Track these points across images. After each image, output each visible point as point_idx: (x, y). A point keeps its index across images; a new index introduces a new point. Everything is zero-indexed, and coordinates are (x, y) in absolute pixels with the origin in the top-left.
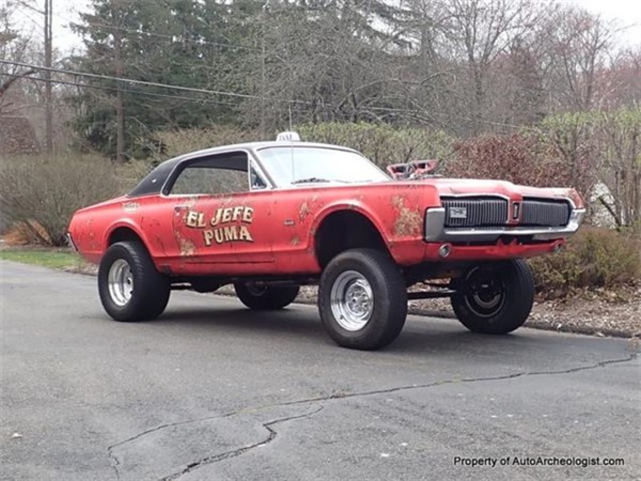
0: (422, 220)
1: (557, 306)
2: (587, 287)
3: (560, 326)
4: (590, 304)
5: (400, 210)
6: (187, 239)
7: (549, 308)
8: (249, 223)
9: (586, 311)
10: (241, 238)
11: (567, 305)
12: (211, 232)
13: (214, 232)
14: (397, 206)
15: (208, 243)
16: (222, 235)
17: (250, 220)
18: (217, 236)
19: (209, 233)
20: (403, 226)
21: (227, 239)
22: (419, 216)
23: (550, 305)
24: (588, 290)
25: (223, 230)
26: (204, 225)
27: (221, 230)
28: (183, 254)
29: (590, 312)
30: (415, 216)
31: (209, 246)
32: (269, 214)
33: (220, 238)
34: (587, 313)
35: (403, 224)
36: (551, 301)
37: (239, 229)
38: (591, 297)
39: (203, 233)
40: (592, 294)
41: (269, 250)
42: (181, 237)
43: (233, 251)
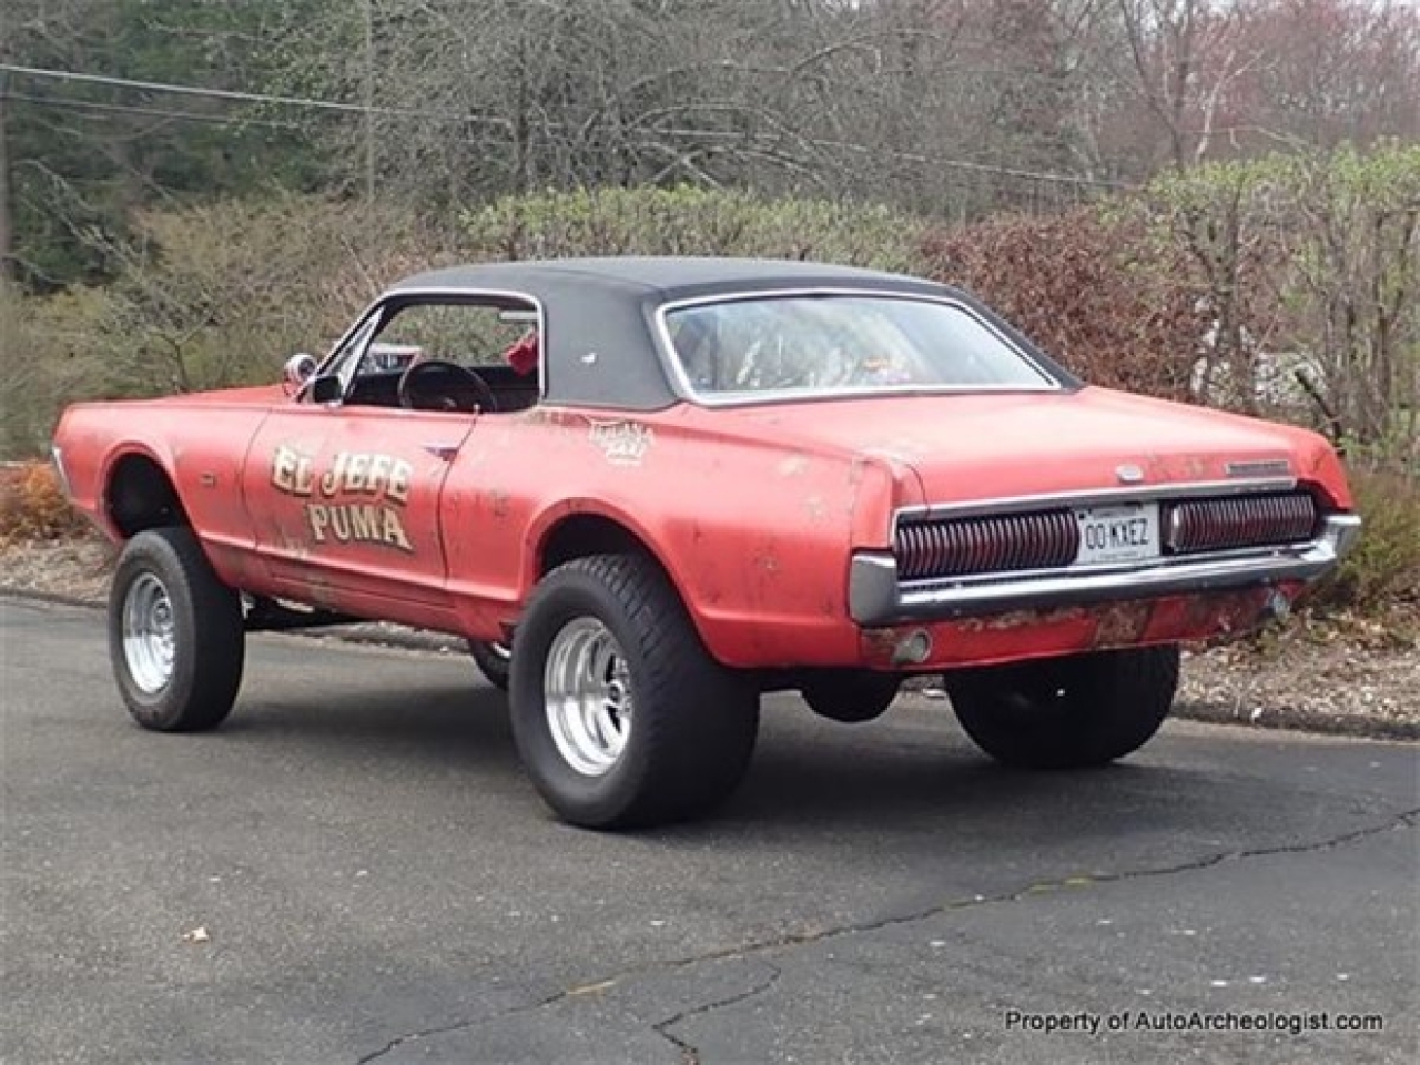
1: (1241, 660)
2: (1310, 611)
3: (1257, 712)
4: (1323, 655)
7: (1220, 665)
9: (1317, 672)
11: (1266, 659)
23: (1224, 659)
24: (1314, 617)
29: (1327, 675)
34: (1320, 679)
36: (1223, 649)
38: (1324, 635)
40: (1324, 627)
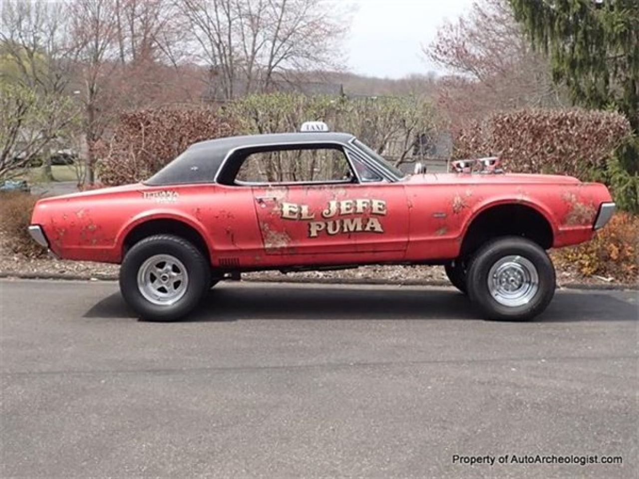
0: (596, 213)
5: (573, 204)
6: (280, 231)
14: (570, 201)
15: (314, 234)
18: (330, 229)
20: (575, 218)
21: (346, 230)
22: (593, 209)
25: (342, 221)
27: (338, 222)
28: (268, 246)
30: (590, 209)
31: (315, 237)
32: (412, 206)
33: (335, 229)
35: (575, 215)
41: (406, 239)
43: (353, 242)
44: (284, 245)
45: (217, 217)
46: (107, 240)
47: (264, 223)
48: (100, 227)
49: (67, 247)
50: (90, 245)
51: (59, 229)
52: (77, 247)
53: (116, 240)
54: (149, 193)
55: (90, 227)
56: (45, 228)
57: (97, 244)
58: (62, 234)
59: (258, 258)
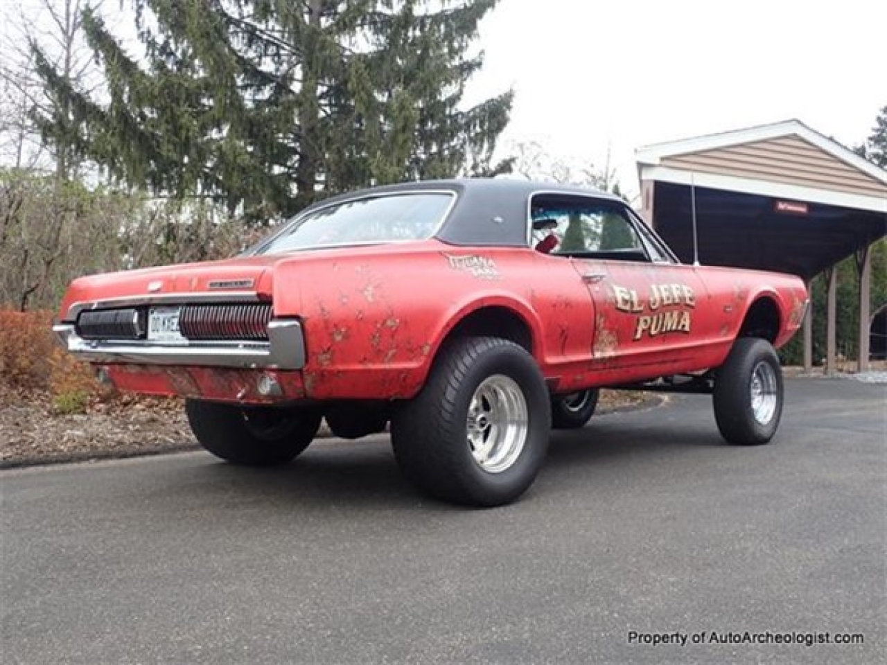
6: (611, 330)
8: (692, 307)
10: (680, 328)
12: (648, 318)
13: (652, 319)
15: (639, 334)
16: (660, 322)
17: (693, 303)
18: (653, 327)
19: (646, 321)
21: (664, 330)
25: (664, 316)
26: (641, 308)
27: (661, 316)
28: (598, 355)
31: (639, 340)
33: (656, 328)
37: (681, 314)
39: (638, 320)
42: (604, 328)
44: (610, 353)
45: (554, 306)
46: (411, 350)
47: (601, 316)
48: (405, 323)
49: (341, 367)
50: (383, 362)
51: (335, 326)
52: (360, 367)
53: (427, 349)
54: (457, 258)
55: (389, 323)
56: (307, 326)
57: (395, 358)
58: (338, 338)
59: (579, 377)
